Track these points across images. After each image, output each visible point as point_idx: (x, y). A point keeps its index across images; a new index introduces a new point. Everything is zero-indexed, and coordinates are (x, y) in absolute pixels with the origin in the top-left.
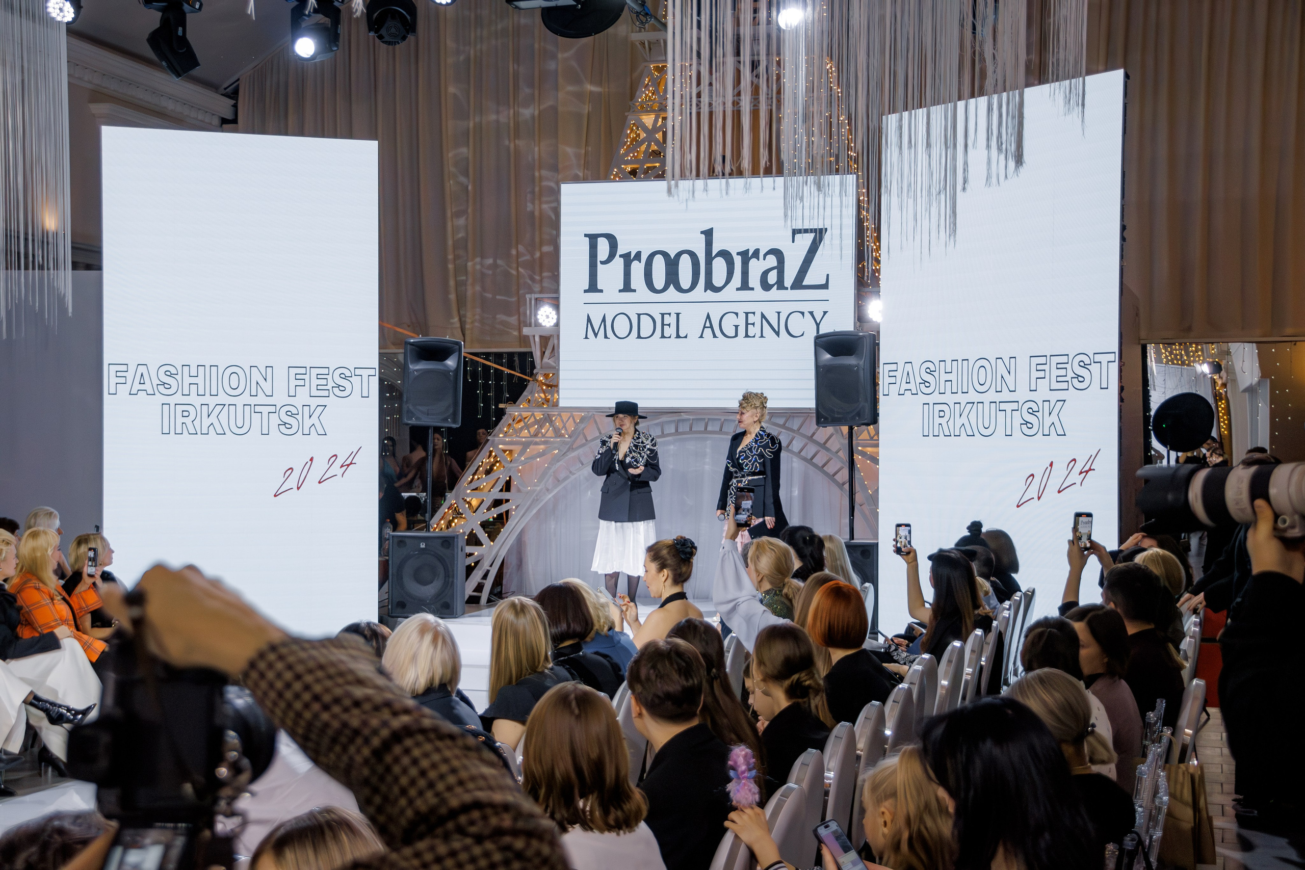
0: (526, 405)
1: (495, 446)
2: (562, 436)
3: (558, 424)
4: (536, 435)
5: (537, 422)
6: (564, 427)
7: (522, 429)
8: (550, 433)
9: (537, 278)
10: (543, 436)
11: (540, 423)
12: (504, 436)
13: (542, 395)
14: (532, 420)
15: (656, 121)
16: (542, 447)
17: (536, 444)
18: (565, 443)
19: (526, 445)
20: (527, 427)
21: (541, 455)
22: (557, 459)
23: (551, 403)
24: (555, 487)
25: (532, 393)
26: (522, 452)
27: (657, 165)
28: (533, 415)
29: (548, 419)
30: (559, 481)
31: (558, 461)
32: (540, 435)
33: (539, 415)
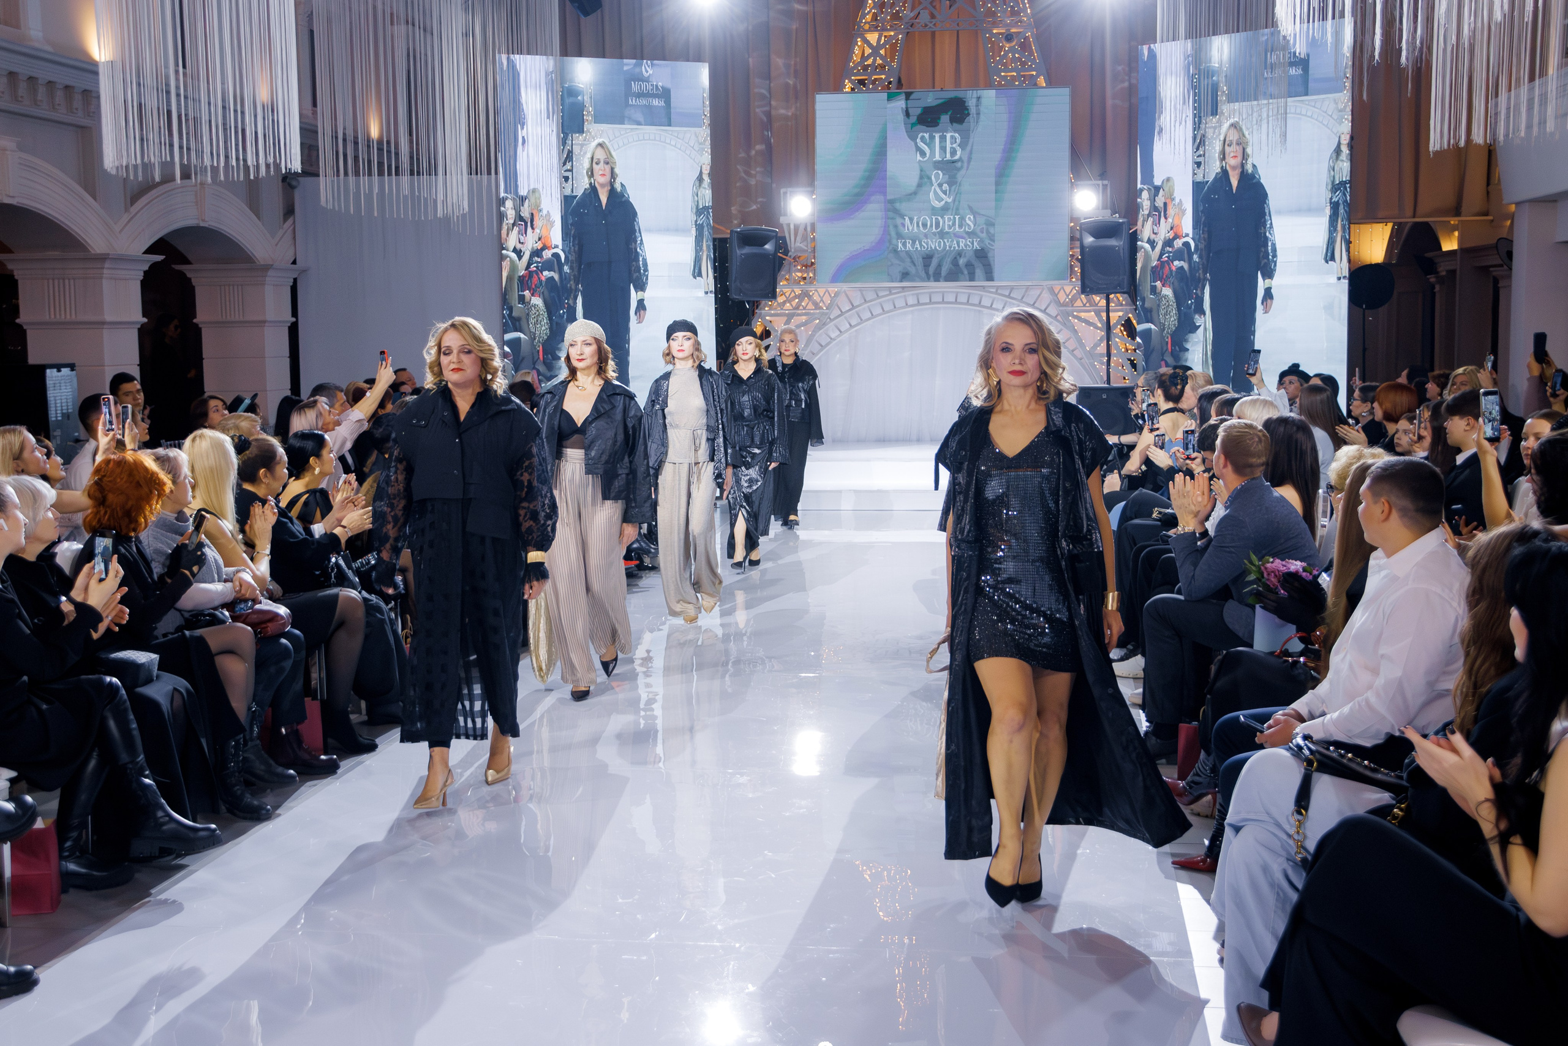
0: (785, 283)
1: (763, 318)
2: (821, 308)
3: (816, 298)
4: (797, 308)
5: (796, 297)
6: (822, 300)
7: (784, 303)
8: (811, 306)
9: (753, 172)
10: (804, 308)
11: (801, 297)
12: (770, 309)
13: (799, 274)
14: (793, 295)
15: (879, 39)
16: (804, 317)
17: (799, 315)
18: (823, 314)
19: (790, 317)
20: (789, 300)
21: (804, 324)
22: (819, 328)
23: (808, 280)
24: (821, 351)
25: (789, 272)
26: (787, 322)
27: (883, 77)
28: (793, 291)
29: (805, 294)
30: (821, 346)
31: (820, 329)
32: (801, 308)
33: (798, 291)
